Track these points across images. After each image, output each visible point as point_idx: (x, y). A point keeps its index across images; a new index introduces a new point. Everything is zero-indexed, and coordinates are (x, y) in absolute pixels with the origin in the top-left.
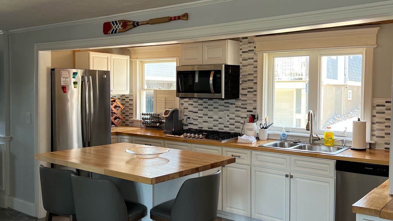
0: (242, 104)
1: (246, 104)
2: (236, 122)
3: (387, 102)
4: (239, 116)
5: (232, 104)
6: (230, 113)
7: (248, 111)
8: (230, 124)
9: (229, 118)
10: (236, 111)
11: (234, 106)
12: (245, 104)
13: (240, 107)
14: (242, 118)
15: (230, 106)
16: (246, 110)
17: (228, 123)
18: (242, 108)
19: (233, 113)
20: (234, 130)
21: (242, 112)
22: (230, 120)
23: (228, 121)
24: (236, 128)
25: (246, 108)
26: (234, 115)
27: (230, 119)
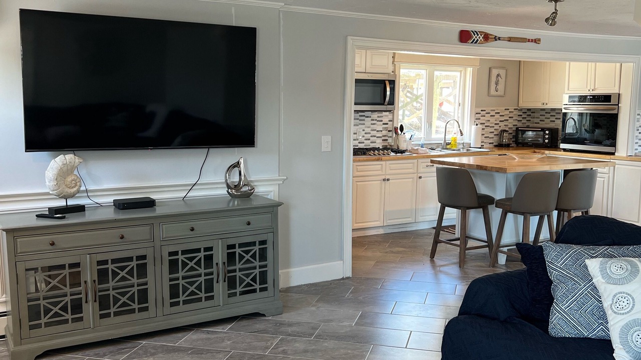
0: (378, 117)
1: (382, 117)
2: (371, 136)
3: (482, 111)
4: (375, 130)
5: (367, 117)
6: (365, 127)
7: (383, 124)
8: (365, 140)
9: (364, 132)
10: (372, 124)
11: (370, 119)
12: (380, 117)
13: (376, 120)
14: (378, 131)
15: (366, 119)
16: (382, 123)
17: (364, 138)
18: (378, 121)
19: (369, 127)
20: (369, 146)
21: (378, 125)
22: (365, 135)
23: (363, 136)
24: (371, 142)
25: (382, 121)
26: (370, 129)
27: (365, 133)
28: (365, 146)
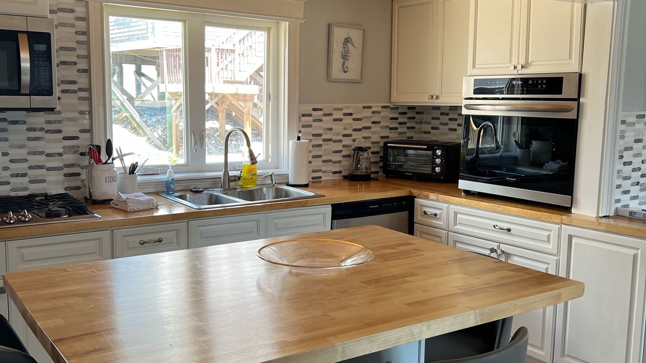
0: (49, 122)
1: (60, 122)
2: (31, 168)
3: (314, 110)
4: (41, 153)
5: (15, 122)
6: (11, 147)
7: (65, 138)
8: (12, 176)
9: (7, 158)
10: (29, 139)
11: (25, 127)
12: (55, 122)
13: (42, 129)
14: (48, 155)
15: (11, 127)
16: (60, 136)
17: (8, 173)
18: (47, 132)
19: (21, 147)
20: (26, 189)
21: (48, 141)
22: (12, 166)
23: (6, 169)
24: (31, 182)
25: (60, 131)
26: (25, 151)
27: (12, 161)
28: (13, 190)
